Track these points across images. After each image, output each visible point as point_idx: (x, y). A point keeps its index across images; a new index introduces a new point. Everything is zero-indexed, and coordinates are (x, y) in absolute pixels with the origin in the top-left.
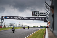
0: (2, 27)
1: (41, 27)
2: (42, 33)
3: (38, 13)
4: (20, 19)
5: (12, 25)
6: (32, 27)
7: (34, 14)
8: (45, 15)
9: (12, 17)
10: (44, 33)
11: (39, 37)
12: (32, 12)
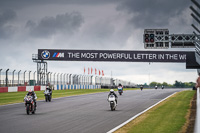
0: (39, 89)
1: (178, 85)
2: (181, 107)
3: (167, 38)
4: (102, 59)
5: (76, 80)
7: (152, 40)
8: (192, 45)
9: (74, 52)
10: (188, 108)
11: (173, 121)
12: (145, 35)
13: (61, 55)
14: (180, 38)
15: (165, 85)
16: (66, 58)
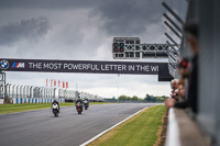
1: (149, 99)
2: (153, 123)
3: (138, 48)
4: (67, 70)
5: (37, 92)
6: (113, 100)
7: (122, 49)
8: (165, 55)
10: (159, 124)
11: (143, 139)
12: (114, 44)
13: (21, 65)
14: (152, 48)
15: (135, 99)
16: (27, 69)
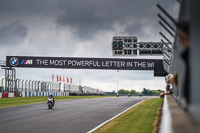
0: (7, 96)
1: (146, 92)
2: (149, 114)
3: (135, 46)
4: (71, 67)
5: (44, 86)
6: (113, 94)
7: (121, 47)
8: (160, 53)
9: (43, 58)
10: (155, 115)
11: (141, 129)
12: (114, 43)
13: (30, 62)
14: (148, 46)
15: (133, 93)
16: (35, 65)
